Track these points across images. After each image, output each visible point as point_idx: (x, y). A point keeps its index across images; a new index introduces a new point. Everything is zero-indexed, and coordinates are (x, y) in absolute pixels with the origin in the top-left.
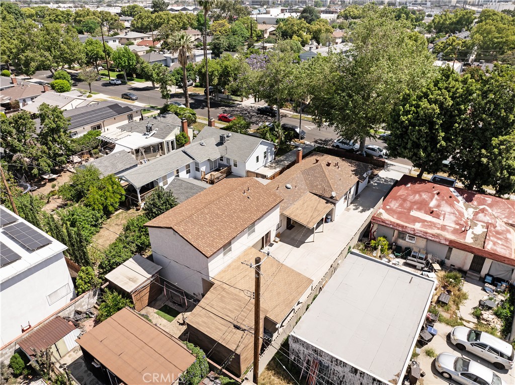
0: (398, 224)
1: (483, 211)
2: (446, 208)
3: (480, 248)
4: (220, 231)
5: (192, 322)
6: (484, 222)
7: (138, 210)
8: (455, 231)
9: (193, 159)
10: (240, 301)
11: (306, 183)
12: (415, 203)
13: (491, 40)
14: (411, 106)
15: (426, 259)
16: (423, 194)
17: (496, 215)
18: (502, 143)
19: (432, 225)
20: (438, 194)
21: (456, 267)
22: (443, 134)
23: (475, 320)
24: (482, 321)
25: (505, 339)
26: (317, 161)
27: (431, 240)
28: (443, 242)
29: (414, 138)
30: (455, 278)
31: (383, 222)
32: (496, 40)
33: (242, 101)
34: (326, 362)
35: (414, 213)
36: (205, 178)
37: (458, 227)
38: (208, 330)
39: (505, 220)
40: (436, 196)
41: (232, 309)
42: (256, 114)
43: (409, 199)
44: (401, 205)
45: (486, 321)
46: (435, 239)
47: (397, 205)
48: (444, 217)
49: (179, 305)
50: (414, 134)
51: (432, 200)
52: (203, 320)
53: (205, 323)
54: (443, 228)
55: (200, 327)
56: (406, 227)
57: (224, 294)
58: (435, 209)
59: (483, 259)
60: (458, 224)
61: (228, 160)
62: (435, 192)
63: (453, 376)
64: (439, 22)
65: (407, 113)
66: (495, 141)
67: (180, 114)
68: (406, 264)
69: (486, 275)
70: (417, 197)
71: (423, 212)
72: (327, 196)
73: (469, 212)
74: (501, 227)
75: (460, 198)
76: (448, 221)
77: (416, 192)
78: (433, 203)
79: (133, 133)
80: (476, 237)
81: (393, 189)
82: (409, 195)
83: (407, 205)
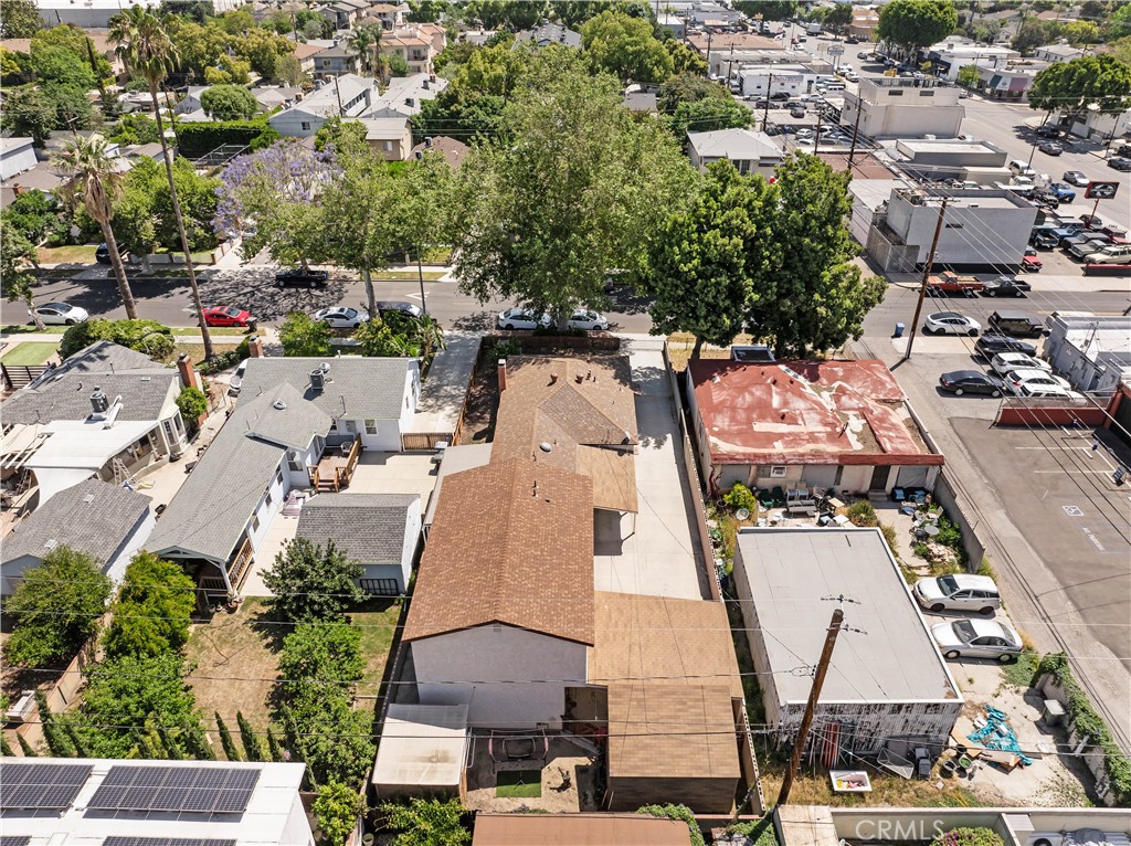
0: (756, 455)
1: (842, 391)
2: (798, 405)
3: (878, 453)
4: (567, 587)
5: (626, 771)
6: (854, 409)
7: (232, 611)
8: (832, 438)
9: (285, 448)
10: (674, 693)
11: (564, 428)
12: (749, 409)
13: (622, 48)
14: (691, 242)
15: (811, 496)
16: (754, 390)
17: (860, 391)
18: (836, 278)
19: (795, 439)
20: (774, 382)
21: (851, 492)
22: (750, 282)
23: (924, 562)
24: (935, 560)
25: (967, 572)
26: (554, 378)
27: (812, 464)
28: (830, 461)
29: (710, 298)
30: (865, 510)
31: (731, 459)
33: (214, 263)
34: (848, 717)
35: (759, 427)
36: (321, 481)
37: (829, 429)
38: (662, 767)
39: (874, 396)
40: (774, 387)
41: (672, 714)
42: (277, 290)
43: (738, 406)
44: (733, 419)
45: (939, 557)
46: (819, 461)
47: (727, 420)
48: (803, 420)
49: (523, 758)
50: (709, 292)
51: (771, 396)
52: (641, 756)
53: (647, 760)
54: (812, 438)
55: (648, 771)
56: (770, 455)
57: (637, 695)
58: (784, 411)
59: (887, 468)
60: (826, 424)
61: (350, 424)
62: (769, 381)
63: (962, 652)
65: (688, 257)
66: (827, 277)
67: (133, 341)
68: (788, 514)
69: (893, 489)
70: (748, 398)
71: (769, 420)
72: (615, 442)
73: (826, 399)
74: (878, 410)
75: (801, 379)
76: (812, 424)
77: (742, 389)
78: (776, 402)
79: (54, 426)
80: (861, 437)
81: (696, 392)
82: (734, 398)
83: (742, 415)
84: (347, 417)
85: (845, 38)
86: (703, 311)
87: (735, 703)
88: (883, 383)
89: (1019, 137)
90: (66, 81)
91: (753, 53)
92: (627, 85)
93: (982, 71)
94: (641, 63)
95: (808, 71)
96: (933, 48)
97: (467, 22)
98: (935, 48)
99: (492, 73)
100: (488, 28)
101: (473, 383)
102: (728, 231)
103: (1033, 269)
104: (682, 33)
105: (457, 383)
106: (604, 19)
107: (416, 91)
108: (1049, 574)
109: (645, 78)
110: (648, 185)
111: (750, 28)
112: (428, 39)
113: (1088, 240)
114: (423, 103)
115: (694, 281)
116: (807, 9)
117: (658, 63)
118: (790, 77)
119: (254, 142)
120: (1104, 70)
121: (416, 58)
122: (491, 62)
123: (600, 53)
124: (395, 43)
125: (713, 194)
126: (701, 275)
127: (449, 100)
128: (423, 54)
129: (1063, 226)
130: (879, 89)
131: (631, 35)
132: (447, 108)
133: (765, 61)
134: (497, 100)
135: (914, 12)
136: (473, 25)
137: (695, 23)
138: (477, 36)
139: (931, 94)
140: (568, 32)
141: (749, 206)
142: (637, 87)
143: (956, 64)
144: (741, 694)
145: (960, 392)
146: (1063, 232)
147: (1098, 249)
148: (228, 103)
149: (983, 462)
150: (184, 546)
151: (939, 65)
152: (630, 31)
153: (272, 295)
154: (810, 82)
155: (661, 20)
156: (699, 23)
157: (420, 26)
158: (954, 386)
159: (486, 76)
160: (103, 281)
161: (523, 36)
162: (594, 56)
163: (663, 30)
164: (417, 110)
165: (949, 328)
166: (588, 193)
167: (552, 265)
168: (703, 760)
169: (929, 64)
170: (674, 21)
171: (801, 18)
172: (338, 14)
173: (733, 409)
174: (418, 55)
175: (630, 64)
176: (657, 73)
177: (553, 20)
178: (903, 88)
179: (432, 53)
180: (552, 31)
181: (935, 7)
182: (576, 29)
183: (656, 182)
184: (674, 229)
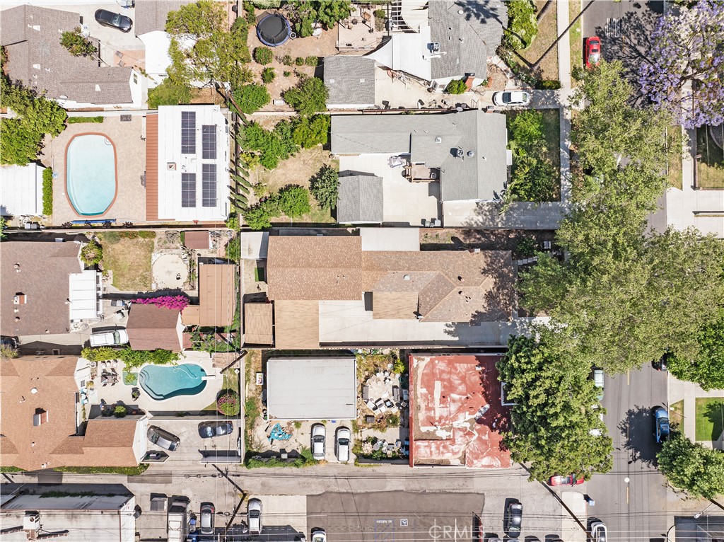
1: (470, 434)
2: (453, 407)
6: (453, 436)
7: (330, 157)
8: (430, 418)
11: (427, 286)
12: (449, 381)
16: (463, 386)
17: (469, 443)
19: (429, 400)
20: (467, 398)
35: (438, 384)
37: (437, 419)
39: (467, 450)
40: (465, 397)
43: (452, 376)
44: (443, 371)
47: (442, 368)
48: (443, 407)
51: (459, 394)
54: (430, 409)
58: (449, 399)
60: (440, 418)
62: (469, 395)
70: (457, 382)
71: (443, 390)
73: (462, 424)
74: (456, 449)
75: (479, 414)
76: (440, 411)
77: (464, 380)
78: (455, 396)
82: (458, 374)
83: (446, 376)
173: (450, 373)
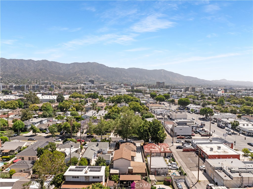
0: (150, 152)
1: (161, 146)
2: (156, 147)
3: (165, 152)
6: (163, 148)
8: (159, 150)
9: (95, 151)
10: (139, 167)
12: (150, 148)
13: (135, 107)
17: (164, 146)
18: (160, 133)
19: (155, 150)
22: (149, 133)
26: (126, 144)
27: (157, 153)
28: (159, 152)
29: (145, 135)
31: (147, 152)
32: (136, 107)
33: (77, 135)
34: (157, 170)
38: (138, 172)
40: (153, 145)
44: (148, 149)
52: (136, 171)
54: (157, 150)
57: (136, 167)
63: (172, 168)
64: (113, 99)
65: (142, 130)
66: (158, 133)
67: (73, 141)
69: (167, 156)
71: (152, 149)
72: (134, 150)
73: (159, 147)
74: (166, 148)
75: (156, 145)
76: (157, 149)
77: (149, 146)
78: (153, 147)
79: (66, 149)
80: (163, 150)
81: (144, 147)
83: (149, 148)
84: (101, 148)
85: (174, 104)
86: (144, 136)
87: (146, 169)
88: (166, 145)
89: (199, 119)
90: (50, 110)
91: (157, 107)
92: (136, 112)
93: (194, 109)
94: (138, 109)
95: (166, 110)
96: (187, 106)
97: (109, 102)
98: (188, 106)
99: (115, 110)
100: (113, 103)
101: (115, 147)
102: (146, 127)
103: (194, 136)
104: (146, 104)
105: (113, 147)
106: (132, 102)
107: (103, 113)
108: (185, 164)
109: (139, 111)
110: (137, 122)
111: (158, 103)
112: (104, 105)
113: (202, 132)
114: (105, 114)
115: (143, 133)
116: (168, 100)
117: (141, 109)
118: (162, 111)
119: (79, 119)
120: (208, 109)
121: (102, 108)
122: (115, 109)
123: (132, 107)
124: (99, 105)
125: (145, 123)
126: (143, 132)
127: (109, 114)
128: (103, 107)
129: (199, 130)
130: (174, 112)
131: (136, 105)
132: (109, 115)
133: (159, 108)
134: (116, 114)
135: (183, 101)
136: (110, 103)
137: (148, 102)
138: (111, 104)
139: (182, 113)
140: (126, 104)
141: (149, 125)
142: (138, 112)
143: (191, 108)
144: (146, 168)
145: (179, 148)
146: (199, 131)
147: (203, 133)
148: (75, 114)
149: (180, 155)
150: (87, 157)
151: (188, 109)
152: (136, 104)
153: (86, 139)
154: (166, 112)
155: (142, 102)
156: (149, 102)
157: (102, 103)
158: (178, 148)
159: (114, 111)
160: (61, 137)
161: (119, 105)
162: (131, 108)
163: (142, 103)
164: (104, 115)
165: (179, 142)
166: (130, 123)
167: (126, 131)
168: (142, 171)
169: (187, 109)
170: (144, 102)
171: (167, 101)
172: (87, 101)
173: (148, 148)
174: (102, 107)
175: (136, 109)
176: (141, 110)
177: (124, 102)
178: (178, 112)
179: (104, 107)
180: (124, 104)
181: (186, 100)
182: (128, 104)
183: (138, 122)
184: (140, 127)
